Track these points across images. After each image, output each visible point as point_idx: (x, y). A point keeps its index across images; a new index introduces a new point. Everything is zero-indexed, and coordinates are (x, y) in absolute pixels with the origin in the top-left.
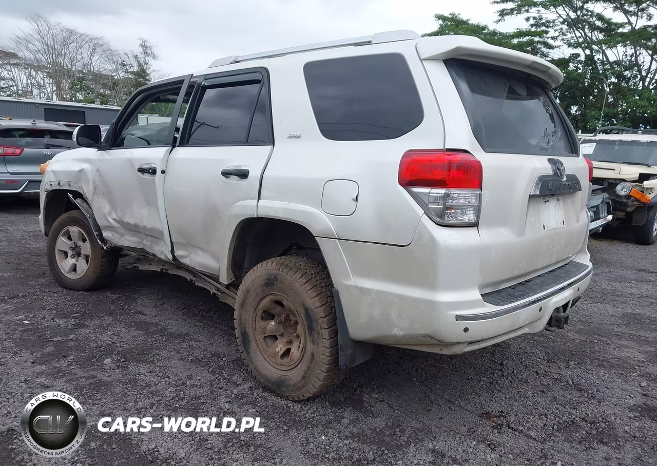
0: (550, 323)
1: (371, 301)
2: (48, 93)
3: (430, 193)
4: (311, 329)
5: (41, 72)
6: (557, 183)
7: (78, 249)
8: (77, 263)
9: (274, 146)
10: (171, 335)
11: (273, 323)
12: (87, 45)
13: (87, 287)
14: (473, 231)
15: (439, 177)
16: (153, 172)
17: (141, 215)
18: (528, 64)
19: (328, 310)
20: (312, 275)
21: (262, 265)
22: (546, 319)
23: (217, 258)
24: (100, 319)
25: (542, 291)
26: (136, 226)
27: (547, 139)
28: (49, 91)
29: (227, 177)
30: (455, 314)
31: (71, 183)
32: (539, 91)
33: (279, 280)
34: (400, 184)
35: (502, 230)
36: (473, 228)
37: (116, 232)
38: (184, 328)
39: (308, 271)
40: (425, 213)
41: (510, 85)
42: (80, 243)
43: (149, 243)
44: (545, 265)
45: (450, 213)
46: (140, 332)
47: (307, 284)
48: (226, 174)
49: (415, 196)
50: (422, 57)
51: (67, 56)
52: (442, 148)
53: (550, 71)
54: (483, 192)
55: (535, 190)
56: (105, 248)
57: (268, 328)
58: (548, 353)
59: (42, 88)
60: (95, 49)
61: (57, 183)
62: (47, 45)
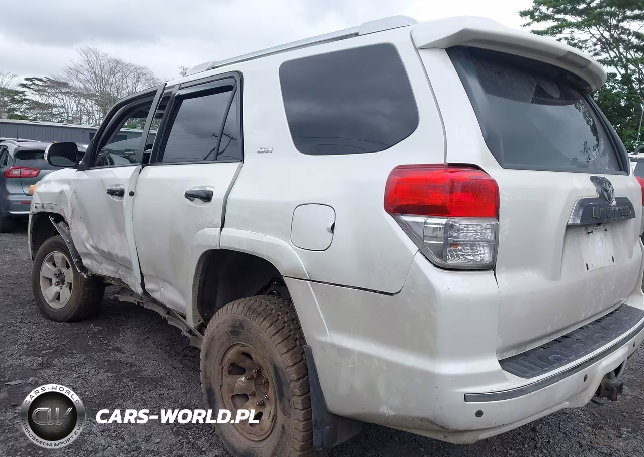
0: (598, 393)
1: (352, 366)
2: (96, 120)
3: (425, 223)
4: (281, 394)
5: (90, 100)
6: (603, 209)
7: (62, 276)
8: (60, 291)
9: (243, 163)
10: (143, 379)
11: (243, 379)
12: (132, 74)
13: (69, 317)
14: (488, 276)
15: (438, 203)
16: (121, 194)
17: (113, 243)
18: (562, 55)
19: (302, 371)
20: (285, 322)
21: (228, 306)
22: (594, 388)
23: (183, 294)
24: (71, 356)
25: (587, 353)
26: (109, 253)
27: (587, 154)
28: (96, 117)
29: (192, 200)
30: (463, 392)
31: (53, 206)
32: (576, 94)
33: (245, 329)
34: (388, 209)
35: (530, 273)
36: (488, 272)
37: (95, 260)
38: (160, 371)
39: (280, 317)
40: (419, 250)
41: (538, 84)
42: (64, 270)
43: (124, 274)
44: (590, 315)
45: (456, 251)
46: (110, 375)
47: (277, 336)
48: (190, 196)
49: (405, 227)
50: (418, 45)
51: (114, 85)
52: (442, 162)
53: (590, 67)
54: (501, 223)
55: (573, 219)
56: (85, 276)
57: (237, 385)
58: (593, 414)
59: (91, 114)
60: (139, 78)
61: (41, 205)
62: (95, 76)
